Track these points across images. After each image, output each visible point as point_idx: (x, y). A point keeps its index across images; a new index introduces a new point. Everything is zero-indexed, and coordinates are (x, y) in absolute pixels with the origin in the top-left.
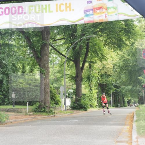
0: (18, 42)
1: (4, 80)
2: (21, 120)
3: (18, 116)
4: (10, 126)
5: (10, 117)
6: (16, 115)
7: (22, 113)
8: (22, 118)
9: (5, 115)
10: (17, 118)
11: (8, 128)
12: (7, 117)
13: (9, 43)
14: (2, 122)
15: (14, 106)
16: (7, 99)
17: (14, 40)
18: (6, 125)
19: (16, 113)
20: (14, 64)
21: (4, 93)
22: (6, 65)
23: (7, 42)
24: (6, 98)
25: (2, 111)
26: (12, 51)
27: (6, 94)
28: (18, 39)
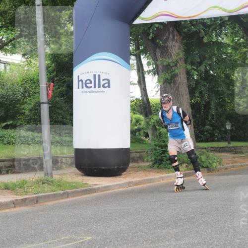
0: (233, 38)
1: (213, 102)
2: (242, 164)
3: (237, 159)
4: (224, 175)
5: (223, 160)
7: (243, 153)
8: (244, 161)
9: (216, 158)
10: (235, 162)
11: (222, 177)
15: (229, 143)
16: (218, 131)
18: (217, 173)
19: (234, 154)
21: (213, 122)
24: (216, 130)
27: (216, 123)
28: (232, 33)
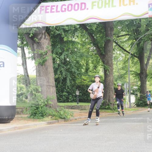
1: (68, 78)
3: (82, 113)
4: (74, 123)
5: (74, 114)
7: (86, 110)
9: (69, 112)
10: (82, 115)
12: (71, 114)
13: (73, 40)
14: (67, 119)
15: (78, 104)
16: (71, 96)
17: (78, 37)
18: (70, 122)
19: (80, 110)
20: (78, 61)
21: (68, 90)
22: (70, 62)
23: (70, 39)
25: (67, 108)
26: (76, 48)
27: (70, 91)
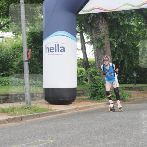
0: (138, 23)
1: (126, 60)
2: (143, 97)
3: (140, 94)
4: (132, 103)
5: (132, 94)
6: (138, 93)
7: (143, 91)
8: (144, 95)
9: (127, 94)
10: (139, 96)
11: (131, 105)
12: (129, 95)
13: (129, 24)
14: (125, 99)
15: (135, 85)
16: (129, 78)
17: (134, 21)
18: (128, 102)
19: (138, 91)
20: (135, 44)
21: (126, 72)
22: (127, 45)
23: (127, 23)
25: (125, 89)
26: (132, 31)
27: (128, 73)
28: (137, 19)
